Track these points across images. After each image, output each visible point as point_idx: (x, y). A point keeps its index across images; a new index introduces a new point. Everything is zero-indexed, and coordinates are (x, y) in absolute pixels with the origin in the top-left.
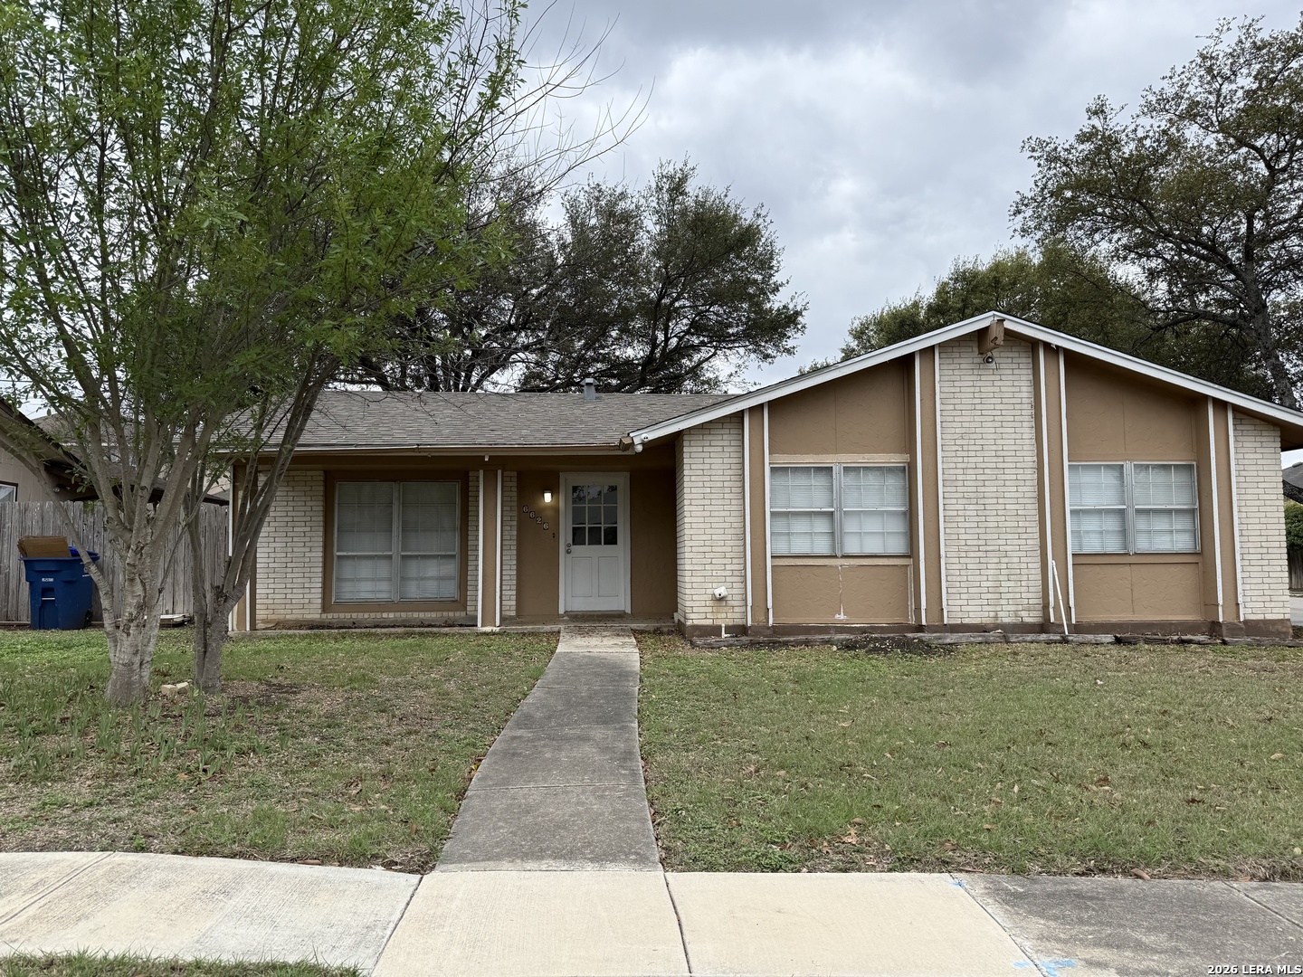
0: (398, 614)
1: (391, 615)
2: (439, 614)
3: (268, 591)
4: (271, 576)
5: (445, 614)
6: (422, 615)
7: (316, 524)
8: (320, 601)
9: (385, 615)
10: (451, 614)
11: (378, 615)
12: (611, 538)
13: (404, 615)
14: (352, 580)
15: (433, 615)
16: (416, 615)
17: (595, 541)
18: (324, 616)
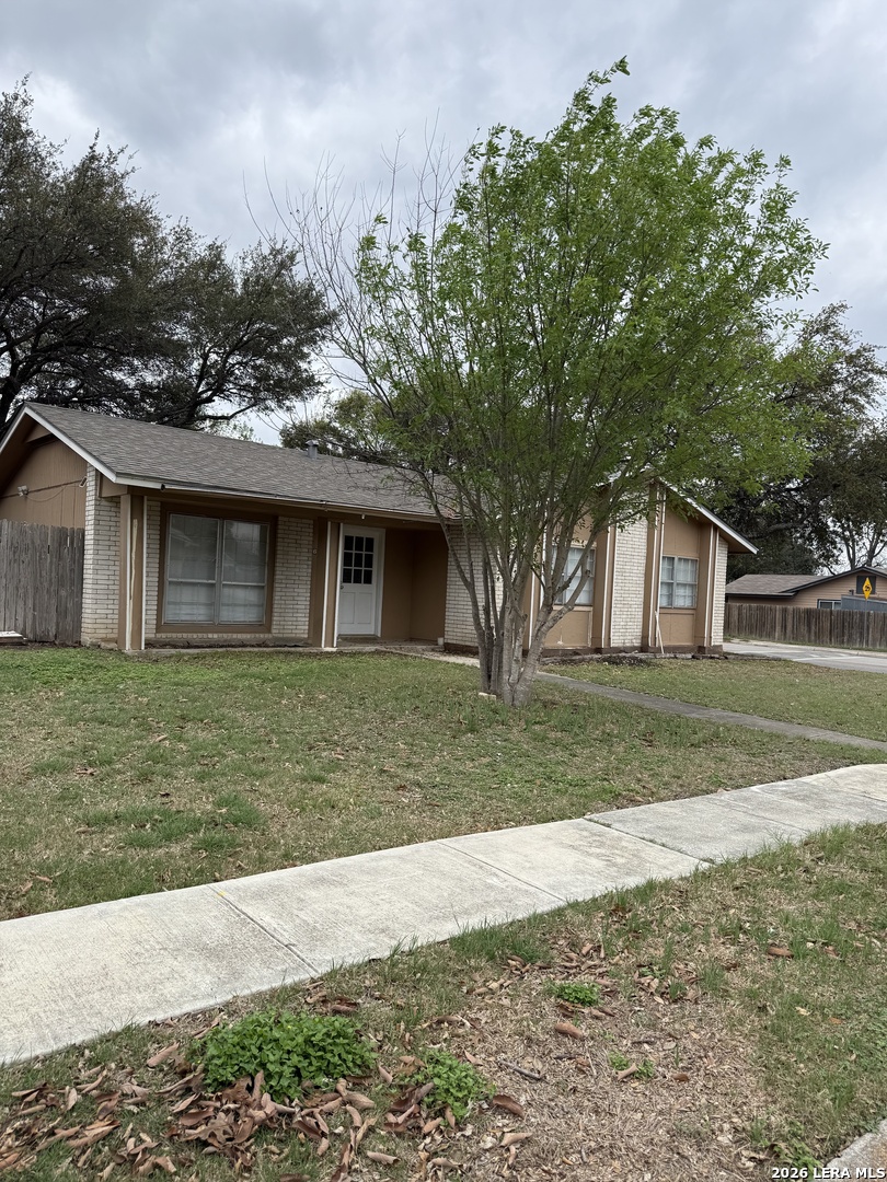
0: (220, 635)
1: (215, 636)
2: (253, 636)
3: (108, 612)
4: (110, 597)
5: (257, 635)
6: (240, 636)
7: (154, 551)
8: (155, 622)
9: (210, 636)
10: (262, 636)
11: (205, 636)
12: (368, 580)
13: (225, 636)
14: (175, 603)
15: (248, 636)
16: (235, 636)
17: (357, 581)
18: (159, 635)
